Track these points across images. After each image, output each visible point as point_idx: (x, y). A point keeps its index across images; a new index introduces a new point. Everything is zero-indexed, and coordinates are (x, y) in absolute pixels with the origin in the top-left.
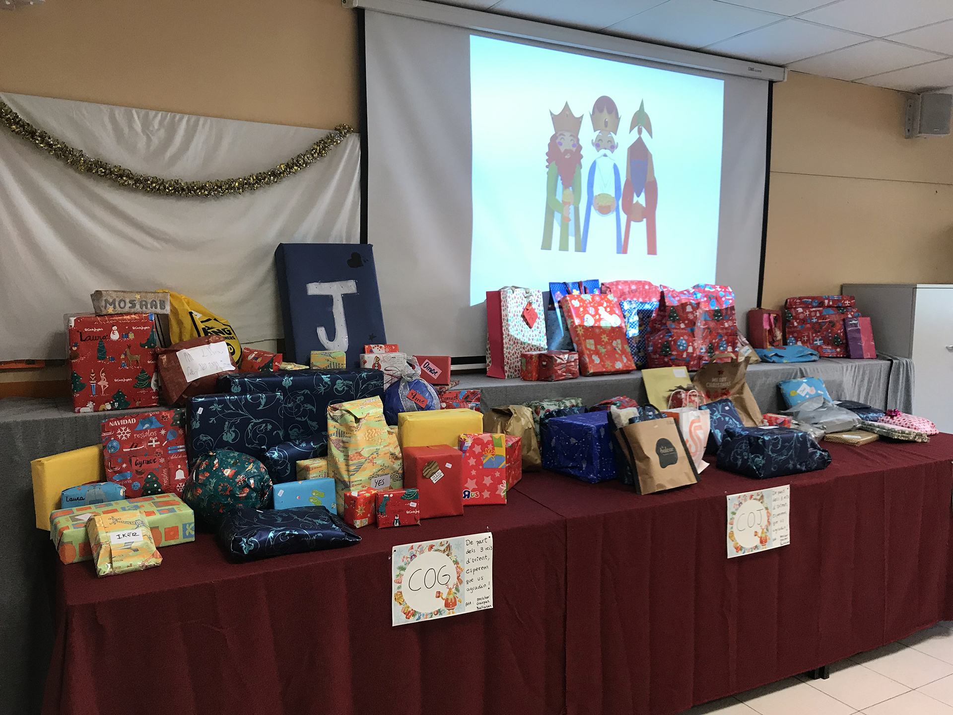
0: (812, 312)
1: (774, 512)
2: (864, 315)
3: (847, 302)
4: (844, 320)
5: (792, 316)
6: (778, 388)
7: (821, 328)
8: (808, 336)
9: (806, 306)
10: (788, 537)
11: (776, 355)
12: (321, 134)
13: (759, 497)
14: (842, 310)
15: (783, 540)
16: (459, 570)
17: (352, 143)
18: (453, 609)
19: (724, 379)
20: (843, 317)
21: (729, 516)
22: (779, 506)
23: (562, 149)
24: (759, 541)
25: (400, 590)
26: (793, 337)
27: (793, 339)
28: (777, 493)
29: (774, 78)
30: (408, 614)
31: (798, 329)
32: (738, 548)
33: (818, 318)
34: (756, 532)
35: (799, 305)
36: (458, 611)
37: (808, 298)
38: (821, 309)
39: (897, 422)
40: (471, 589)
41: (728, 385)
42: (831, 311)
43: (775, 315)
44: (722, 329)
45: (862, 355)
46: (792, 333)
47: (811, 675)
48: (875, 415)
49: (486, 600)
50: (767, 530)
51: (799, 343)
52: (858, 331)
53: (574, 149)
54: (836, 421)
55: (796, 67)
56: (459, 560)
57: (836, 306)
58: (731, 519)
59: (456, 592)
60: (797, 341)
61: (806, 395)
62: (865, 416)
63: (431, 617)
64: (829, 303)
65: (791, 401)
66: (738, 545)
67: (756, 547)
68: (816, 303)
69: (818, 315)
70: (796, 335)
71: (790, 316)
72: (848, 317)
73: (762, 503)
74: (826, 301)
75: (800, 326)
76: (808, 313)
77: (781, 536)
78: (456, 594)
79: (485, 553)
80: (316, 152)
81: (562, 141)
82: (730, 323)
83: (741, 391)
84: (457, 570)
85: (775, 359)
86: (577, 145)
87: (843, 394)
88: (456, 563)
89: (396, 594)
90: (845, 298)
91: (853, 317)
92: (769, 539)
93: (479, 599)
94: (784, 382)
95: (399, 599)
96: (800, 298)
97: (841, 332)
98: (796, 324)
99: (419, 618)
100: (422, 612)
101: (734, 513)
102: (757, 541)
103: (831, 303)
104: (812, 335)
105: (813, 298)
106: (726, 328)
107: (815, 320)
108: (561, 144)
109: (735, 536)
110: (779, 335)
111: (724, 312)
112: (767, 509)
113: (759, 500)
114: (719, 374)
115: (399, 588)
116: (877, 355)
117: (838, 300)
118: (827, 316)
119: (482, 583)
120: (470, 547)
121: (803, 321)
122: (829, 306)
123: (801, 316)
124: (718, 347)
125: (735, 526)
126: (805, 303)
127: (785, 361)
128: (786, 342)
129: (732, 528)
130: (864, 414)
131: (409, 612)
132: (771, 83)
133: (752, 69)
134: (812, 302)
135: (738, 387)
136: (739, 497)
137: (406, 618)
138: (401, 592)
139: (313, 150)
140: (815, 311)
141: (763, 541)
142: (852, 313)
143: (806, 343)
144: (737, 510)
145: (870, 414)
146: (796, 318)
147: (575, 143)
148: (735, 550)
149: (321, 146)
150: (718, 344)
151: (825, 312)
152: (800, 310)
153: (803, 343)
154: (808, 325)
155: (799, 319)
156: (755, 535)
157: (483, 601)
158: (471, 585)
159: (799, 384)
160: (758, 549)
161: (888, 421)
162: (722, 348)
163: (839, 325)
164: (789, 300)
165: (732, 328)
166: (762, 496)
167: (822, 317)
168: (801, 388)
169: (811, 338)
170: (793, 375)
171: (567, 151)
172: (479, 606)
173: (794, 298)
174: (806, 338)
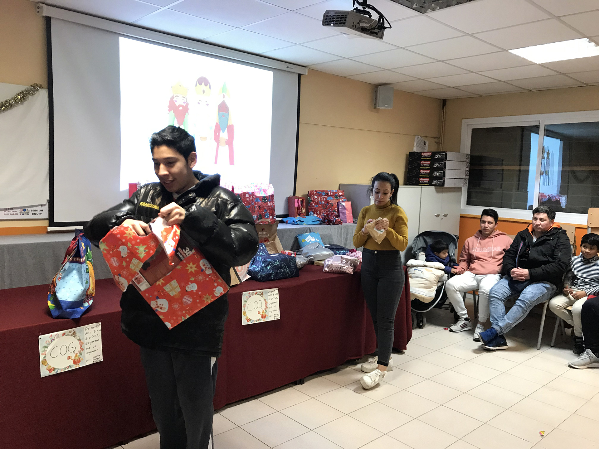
0: (322, 198)
1: (269, 302)
2: (348, 201)
3: (340, 193)
4: (338, 203)
5: (311, 200)
6: (296, 238)
7: (327, 207)
8: (320, 211)
9: (319, 195)
10: (279, 315)
11: (299, 220)
12: (23, 88)
13: (260, 294)
14: (337, 198)
15: (276, 317)
16: (81, 343)
17: (43, 94)
18: (78, 364)
19: (265, 233)
20: (337, 201)
21: (243, 303)
22: (272, 299)
23: (177, 104)
24: (261, 317)
25: (45, 359)
26: (312, 211)
27: (312, 212)
28: (271, 292)
29: (302, 73)
30: (50, 370)
31: (315, 207)
32: (248, 320)
33: (325, 201)
34: (259, 312)
35: (315, 194)
36: (81, 365)
37: (319, 191)
38: (326, 197)
39: (353, 255)
40: (89, 352)
41: (268, 236)
42: (331, 198)
43: (302, 200)
44: (267, 206)
45: (346, 221)
46: (311, 209)
47: (296, 383)
48: (345, 252)
49: (99, 357)
50: (266, 311)
51: (315, 215)
52: (345, 208)
53: (184, 105)
54: (320, 255)
55: (313, 67)
56: (81, 338)
57: (334, 195)
58: (244, 304)
59: (80, 355)
60: (314, 214)
61: (310, 241)
62: (339, 252)
63: (65, 370)
64: (331, 193)
65: (302, 245)
66: (248, 318)
67: (259, 320)
68: (324, 194)
69: (325, 200)
70: (313, 210)
71: (310, 201)
72: (340, 201)
73: (262, 296)
74: (329, 193)
75: (315, 206)
76: (319, 199)
77: (274, 315)
78: (80, 356)
79: (97, 333)
80: (18, 99)
81: (177, 100)
82: (271, 203)
83: (274, 240)
84: (80, 344)
85: (299, 223)
86: (186, 102)
87: (332, 241)
88: (79, 340)
89: (42, 361)
90: (339, 192)
91: (343, 201)
92: (267, 316)
93: (94, 357)
94: (299, 235)
95: (44, 363)
96: (316, 191)
97: (336, 209)
98: (313, 204)
99: (58, 371)
100: (59, 368)
101: (246, 301)
102: (260, 317)
103: (332, 194)
104: (322, 210)
105: (323, 191)
106: (269, 206)
107: (323, 203)
108: (176, 101)
109: (247, 313)
110: (304, 210)
111: (268, 197)
112: (265, 300)
113: (261, 295)
114: (263, 230)
115: (45, 357)
116: (354, 221)
117: (335, 192)
118: (329, 201)
119: (95, 348)
120: (87, 331)
121: (317, 203)
122: (331, 195)
123: (316, 200)
124: (264, 216)
125: (246, 308)
126: (318, 194)
127: (304, 224)
128: (309, 214)
129: (245, 309)
130: (339, 251)
131: (51, 369)
132: (300, 75)
133: (288, 67)
134: (322, 193)
135: (273, 237)
136: (249, 293)
137: (49, 372)
138: (46, 359)
139: (16, 97)
140: (324, 198)
141: (263, 317)
142: (342, 199)
143: (319, 214)
144: (248, 299)
145: (342, 251)
146: (313, 202)
147: (185, 101)
148: (247, 321)
149: (21, 95)
150: (264, 214)
151: (328, 198)
152: (316, 197)
153: (317, 214)
154: (320, 205)
155: (315, 202)
156: (259, 314)
157: (97, 358)
158: (89, 350)
159: (307, 236)
160: (260, 321)
161: (350, 255)
162: (266, 217)
163: (335, 205)
164: (309, 192)
165: (272, 206)
166: (262, 293)
167: (327, 201)
168: (308, 238)
169: (321, 212)
170: (305, 231)
171: (180, 106)
172: (95, 361)
173: (312, 191)
174: (319, 212)
